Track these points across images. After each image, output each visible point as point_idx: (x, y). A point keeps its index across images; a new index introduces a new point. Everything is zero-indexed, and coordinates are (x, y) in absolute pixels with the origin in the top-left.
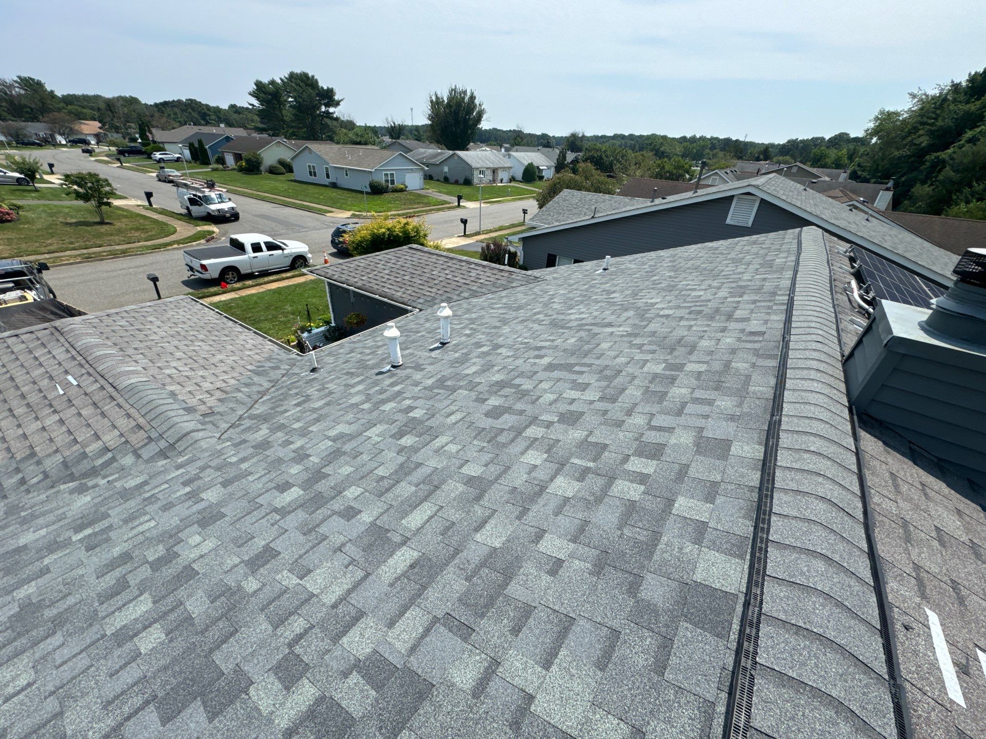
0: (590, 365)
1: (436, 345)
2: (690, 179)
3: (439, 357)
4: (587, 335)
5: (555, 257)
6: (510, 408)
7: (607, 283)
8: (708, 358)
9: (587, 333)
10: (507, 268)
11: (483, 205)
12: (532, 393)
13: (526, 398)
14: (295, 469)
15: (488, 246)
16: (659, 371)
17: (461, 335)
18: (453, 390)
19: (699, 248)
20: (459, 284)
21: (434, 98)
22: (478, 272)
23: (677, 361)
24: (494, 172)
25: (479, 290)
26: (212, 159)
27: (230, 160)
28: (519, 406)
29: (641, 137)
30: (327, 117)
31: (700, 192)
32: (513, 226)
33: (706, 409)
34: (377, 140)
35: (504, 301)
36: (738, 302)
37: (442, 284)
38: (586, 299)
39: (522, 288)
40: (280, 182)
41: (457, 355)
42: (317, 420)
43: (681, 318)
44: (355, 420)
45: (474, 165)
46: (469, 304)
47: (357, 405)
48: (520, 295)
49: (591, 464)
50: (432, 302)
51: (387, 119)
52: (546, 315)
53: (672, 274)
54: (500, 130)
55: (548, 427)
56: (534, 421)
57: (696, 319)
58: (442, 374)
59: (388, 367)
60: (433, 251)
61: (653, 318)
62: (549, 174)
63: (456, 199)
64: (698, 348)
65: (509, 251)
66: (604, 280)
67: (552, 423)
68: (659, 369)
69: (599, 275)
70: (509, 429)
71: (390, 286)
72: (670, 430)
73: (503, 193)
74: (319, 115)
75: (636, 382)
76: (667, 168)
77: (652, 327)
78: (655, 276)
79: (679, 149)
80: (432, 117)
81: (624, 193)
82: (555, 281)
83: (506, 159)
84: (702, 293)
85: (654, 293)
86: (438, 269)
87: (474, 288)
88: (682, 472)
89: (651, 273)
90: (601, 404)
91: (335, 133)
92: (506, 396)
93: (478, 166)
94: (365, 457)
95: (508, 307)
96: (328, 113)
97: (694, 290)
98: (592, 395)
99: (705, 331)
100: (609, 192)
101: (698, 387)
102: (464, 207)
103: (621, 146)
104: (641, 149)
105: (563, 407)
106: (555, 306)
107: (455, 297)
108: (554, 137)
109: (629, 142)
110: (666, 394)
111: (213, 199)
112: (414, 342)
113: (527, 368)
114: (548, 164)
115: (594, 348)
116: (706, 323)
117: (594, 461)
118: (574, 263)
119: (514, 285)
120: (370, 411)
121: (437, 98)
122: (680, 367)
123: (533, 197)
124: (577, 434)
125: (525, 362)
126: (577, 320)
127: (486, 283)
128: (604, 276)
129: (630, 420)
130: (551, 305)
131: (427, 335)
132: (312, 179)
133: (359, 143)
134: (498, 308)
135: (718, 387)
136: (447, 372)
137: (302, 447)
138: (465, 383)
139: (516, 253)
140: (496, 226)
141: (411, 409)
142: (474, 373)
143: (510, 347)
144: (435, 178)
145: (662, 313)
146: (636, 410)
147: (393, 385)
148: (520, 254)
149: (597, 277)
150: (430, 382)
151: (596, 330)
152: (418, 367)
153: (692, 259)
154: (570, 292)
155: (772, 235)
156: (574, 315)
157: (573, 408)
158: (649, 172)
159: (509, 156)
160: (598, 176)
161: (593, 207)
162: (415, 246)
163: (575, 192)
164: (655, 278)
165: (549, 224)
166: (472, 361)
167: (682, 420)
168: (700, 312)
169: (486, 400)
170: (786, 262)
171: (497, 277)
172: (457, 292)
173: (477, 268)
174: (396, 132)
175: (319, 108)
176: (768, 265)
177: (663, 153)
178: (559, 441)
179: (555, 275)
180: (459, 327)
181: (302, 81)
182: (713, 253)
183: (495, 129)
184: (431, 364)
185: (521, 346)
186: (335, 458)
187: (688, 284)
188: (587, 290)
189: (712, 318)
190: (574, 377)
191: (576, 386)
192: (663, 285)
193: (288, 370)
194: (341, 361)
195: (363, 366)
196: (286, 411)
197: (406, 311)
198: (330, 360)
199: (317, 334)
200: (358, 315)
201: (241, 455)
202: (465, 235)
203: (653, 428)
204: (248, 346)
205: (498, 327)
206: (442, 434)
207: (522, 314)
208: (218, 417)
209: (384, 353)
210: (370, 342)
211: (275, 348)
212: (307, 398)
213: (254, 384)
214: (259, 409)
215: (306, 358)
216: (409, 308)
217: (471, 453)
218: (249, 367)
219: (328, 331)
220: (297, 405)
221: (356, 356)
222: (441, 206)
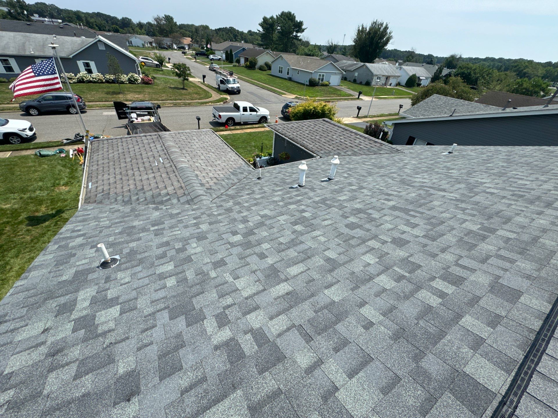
0: (422, 213)
1: (325, 179)
2: (544, 96)
3: (326, 186)
4: (425, 194)
5: (414, 139)
6: (361, 226)
8: (519, 230)
9: (425, 192)
10: (380, 141)
11: (374, 99)
12: (377, 221)
13: (373, 223)
14: (241, 226)
15: (371, 126)
16: (474, 230)
17: (341, 176)
18: (330, 207)
19: (536, 149)
20: (347, 146)
21: (360, 28)
22: (361, 141)
23: (492, 226)
24: (387, 78)
25: (358, 151)
26: (235, 60)
27: (242, 61)
28: (367, 226)
29: (509, 60)
30: (295, 39)
31: (550, 107)
32: (390, 115)
33: (507, 265)
34: (320, 54)
35: (373, 161)
37: (337, 144)
38: (430, 170)
39: (386, 155)
40: (263, 75)
41: (336, 187)
42: (256, 204)
43: (504, 197)
44: (273, 209)
45: (375, 73)
46: (350, 159)
47: (276, 201)
48: (384, 159)
49: (407, 274)
50: (328, 154)
51: (328, 41)
52: (399, 175)
53: (505, 164)
54: (399, 51)
55: (383, 244)
56: (375, 237)
57: (517, 201)
58: (326, 196)
59: (297, 186)
60: (337, 124)
61: (480, 193)
62: (425, 82)
63: (358, 94)
64: (512, 221)
65: (384, 130)
66: (446, 160)
67: (387, 242)
68: (475, 228)
69: (444, 156)
70: (358, 238)
71: (307, 141)
72: (473, 271)
73: (389, 92)
74: (292, 37)
75: (454, 232)
76: (525, 86)
77: (477, 198)
78: (489, 163)
79: (541, 72)
80: (356, 41)
81: (480, 101)
82: (411, 155)
83: (398, 70)
85: (485, 175)
86: (337, 135)
87: (355, 150)
88: (475, 300)
89: (488, 161)
90: (424, 239)
91: (297, 48)
92: (361, 218)
93: (378, 74)
94: (275, 230)
95: (374, 165)
96: (296, 36)
99: (523, 211)
100: (469, 99)
101: (504, 248)
102: (362, 99)
103: (489, 66)
104: (506, 69)
105: (396, 235)
106: (406, 170)
107: (343, 154)
108: (437, 57)
109: (497, 64)
110: (476, 245)
111: (230, 81)
112: (313, 174)
113: (378, 205)
114: (427, 76)
115: (427, 203)
116: (526, 205)
117: (409, 273)
118: (427, 145)
119: (381, 152)
120: (283, 207)
121: (363, 28)
123: (410, 98)
124: (402, 253)
125: (377, 201)
126: (420, 182)
127: (364, 148)
128: (448, 157)
129: (442, 256)
130: (404, 169)
131: (322, 172)
132: (280, 75)
133: (309, 55)
134: (368, 165)
135: (522, 252)
136: (328, 196)
137: (246, 216)
138: (337, 204)
139: (388, 132)
140: (379, 114)
141: (304, 211)
142: (344, 200)
143: (370, 190)
144: (348, 79)
145: (488, 190)
146: (449, 250)
147: (297, 195)
148: (390, 134)
149: (442, 157)
150: (317, 199)
151: (432, 191)
152: (312, 189)
153: (526, 157)
154: (419, 163)
156: (418, 179)
157: (403, 236)
158: (508, 87)
159: (401, 68)
160: (464, 87)
161: (453, 109)
162: (326, 119)
163: (442, 97)
164: (489, 165)
165: (416, 116)
166: (344, 193)
167: (485, 267)
168: (522, 196)
169: (348, 217)
171: (372, 145)
172: (344, 151)
173: (360, 138)
174: (332, 49)
175: (293, 33)
177: (525, 73)
178: (389, 254)
179: (411, 151)
180: (341, 171)
181: (287, 17)
182: (548, 155)
183: (395, 50)
184: (320, 189)
185: (377, 191)
186: (261, 226)
187: (517, 174)
188: (432, 164)
189: (532, 202)
190: (408, 218)
191: (408, 223)
192: (495, 171)
193: (247, 176)
194: (273, 176)
195: (283, 182)
196: (242, 196)
197: (312, 157)
198: (268, 175)
199: (264, 160)
200: (286, 154)
201: (219, 212)
202: (358, 117)
203: (457, 265)
204: (232, 159)
205: (365, 177)
206: (318, 229)
207: (382, 171)
208: (213, 191)
209: (295, 178)
210: (289, 170)
211: (243, 163)
212: (253, 192)
213: (230, 179)
214: (231, 192)
215: (256, 171)
216: (315, 155)
217: (332, 245)
218: (230, 170)
219: (269, 159)
220: (248, 194)
221: (281, 176)
222: (348, 97)
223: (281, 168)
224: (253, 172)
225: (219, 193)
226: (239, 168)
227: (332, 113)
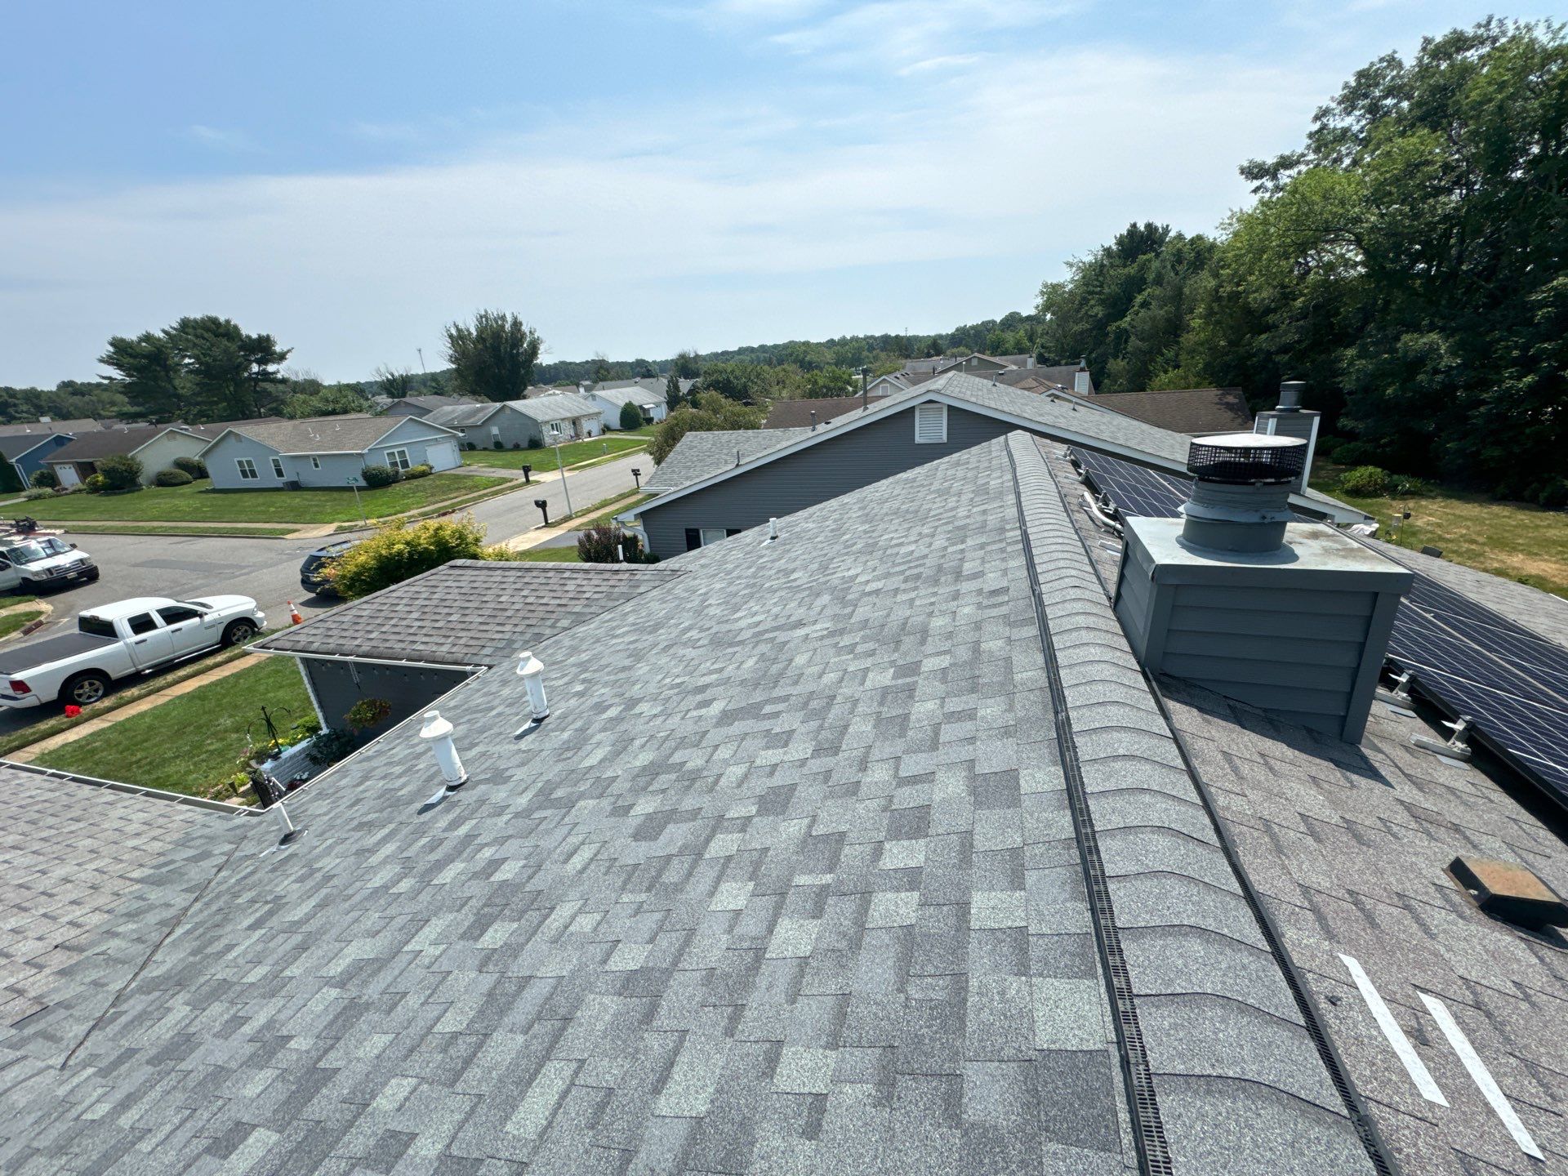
0: (786, 698)
1: (526, 726)
2: (855, 393)
3: (535, 746)
4: (771, 649)
5: (697, 531)
6: (675, 811)
7: (780, 559)
8: (947, 645)
9: (769, 646)
10: (625, 566)
11: (567, 474)
12: (705, 773)
13: (698, 783)
14: (256, 1084)
15: (588, 536)
16: (889, 683)
17: (567, 697)
18: (569, 804)
20: (549, 608)
22: (578, 582)
23: (909, 659)
24: (574, 424)
25: (585, 610)
27: (68, 475)
28: (689, 803)
29: (776, 347)
30: (264, 380)
32: (623, 496)
33: (969, 727)
34: (366, 404)
35: (631, 619)
36: (962, 551)
37: (521, 614)
38: (756, 590)
39: (655, 593)
40: (180, 499)
41: (566, 735)
42: (302, 948)
43: (896, 591)
44: (382, 923)
45: (540, 419)
46: (573, 637)
47: (385, 888)
48: (655, 604)
49: (827, 878)
50: (508, 649)
52: (702, 630)
53: (867, 527)
54: (571, 363)
55: (743, 829)
56: (719, 823)
57: (916, 588)
58: (545, 778)
59: (442, 792)
60: (496, 563)
61: (859, 600)
62: (659, 414)
63: (521, 472)
64: (931, 632)
65: (624, 536)
66: (775, 555)
67: (749, 819)
68: (886, 678)
69: (767, 548)
70: (680, 854)
71: (426, 639)
72: (928, 778)
73: (595, 451)
75: (860, 709)
76: (820, 382)
77: (862, 612)
78: (844, 534)
79: (829, 356)
80: (457, 360)
81: (772, 425)
82: (705, 571)
84: (912, 547)
85: (850, 560)
86: (509, 592)
87: (577, 609)
88: (966, 847)
89: (838, 531)
90: (818, 761)
92: (663, 791)
93: (548, 418)
94: (413, 1001)
95: (638, 629)
97: (901, 544)
98: (800, 749)
99: (933, 604)
100: (753, 426)
101: (948, 694)
102: (538, 482)
103: (751, 362)
104: (781, 363)
105: (760, 785)
106: (712, 611)
107: (548, 632)
108: (654, 362)
110: (906, 717)
112: (482, 731)
113: (689, 728)
114: (655, 400)
115: (786, 668)
116: (931, 590)
117: (831, 869)
118: (728, 535)
119: (641, 590)
120: (414, 894)
121: (458, 327)
122: (913, 669)
123: (644, 449)
124: (793, 828)
125: (683, 718)
126: (750, 626)
127: (596, 596)
128: (774, 549)
129: (867, 778)
130: (705, 611)
131: (508, 711)
132: (250, 483)
133: (334, 413)
134: (624, 634)
135: (974, 686)
136: (554, 772)
137: (270, 1024)
138: (588, 784)
139: (635, 538)
140: (597, 501)
141: (495, 864)
142: (601, 762)
143: (655, 698)
144: (480, 447)
145: (868, 589)
146: (872, 758)
147: (454, 825)
148: (643, 539)
149: (764, 552)
150: (523, 801)
151: (782, 637)
152: (499, 777)
153: (887, 500)
154: (730, 584)
155: (975, 450)
156: (743, 621)
157: (778, 780)
158: (799, 391)
159: (594, 397)
160: (731, 406)
161: (735, 451)
162: (459, 562)
163: (704, 434)
164: (845, 537)
165: (676, 485)
166: (594, 740)
167: (941, 756)
168: (919, 576)
169: (631, 806)
170: (1002, 483)
171: (611, 583)
172: (549, 623)
173: (575, 576)
174: (398, 387)
176: (982, 491)
177: (810, 365)
178: (768, 849)
179: (703, 561)
180: (561, 682)
181: (207, 330)
182: (912, 488)
183: (563, 363)
184: (523, 764)
185: (672, 692)
186: (348, 1025)
187: (892, 538)
188: (754, 576)
189: (936, 582)
190: (766, 725)
191: (772, 740)
192: (859, 546)
193: (229, 854)
194: (346, 802)
195: (390, 801)
196: (229, 948)
197: (464, 676)
198: (322, 806)
199: (291, 758)
200: (372, 704)
201: (119, 1095)
202: (547, 525)
203: (903, 782)
204: (131, 829)
205: (629, 668)
206: (561, 899)
207: (663, 635)
208: (62, 1013)
209: (428, 768)
210: (400, 752)
211: (197, 814)
212: (278, 904)
213: (151, 908)
214: (167, 962)
215: (270, 817)
216: (468, 668)
217: (621, 923)
218: (136, 874)
219: (315, 745)
220: (252, 927)
221: (376, 785)
222: (498, 487)
223: (369, 759)
224: (253, 827)
225: (100, 1004)
226: (183, 843)
227: (470, 538)
